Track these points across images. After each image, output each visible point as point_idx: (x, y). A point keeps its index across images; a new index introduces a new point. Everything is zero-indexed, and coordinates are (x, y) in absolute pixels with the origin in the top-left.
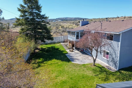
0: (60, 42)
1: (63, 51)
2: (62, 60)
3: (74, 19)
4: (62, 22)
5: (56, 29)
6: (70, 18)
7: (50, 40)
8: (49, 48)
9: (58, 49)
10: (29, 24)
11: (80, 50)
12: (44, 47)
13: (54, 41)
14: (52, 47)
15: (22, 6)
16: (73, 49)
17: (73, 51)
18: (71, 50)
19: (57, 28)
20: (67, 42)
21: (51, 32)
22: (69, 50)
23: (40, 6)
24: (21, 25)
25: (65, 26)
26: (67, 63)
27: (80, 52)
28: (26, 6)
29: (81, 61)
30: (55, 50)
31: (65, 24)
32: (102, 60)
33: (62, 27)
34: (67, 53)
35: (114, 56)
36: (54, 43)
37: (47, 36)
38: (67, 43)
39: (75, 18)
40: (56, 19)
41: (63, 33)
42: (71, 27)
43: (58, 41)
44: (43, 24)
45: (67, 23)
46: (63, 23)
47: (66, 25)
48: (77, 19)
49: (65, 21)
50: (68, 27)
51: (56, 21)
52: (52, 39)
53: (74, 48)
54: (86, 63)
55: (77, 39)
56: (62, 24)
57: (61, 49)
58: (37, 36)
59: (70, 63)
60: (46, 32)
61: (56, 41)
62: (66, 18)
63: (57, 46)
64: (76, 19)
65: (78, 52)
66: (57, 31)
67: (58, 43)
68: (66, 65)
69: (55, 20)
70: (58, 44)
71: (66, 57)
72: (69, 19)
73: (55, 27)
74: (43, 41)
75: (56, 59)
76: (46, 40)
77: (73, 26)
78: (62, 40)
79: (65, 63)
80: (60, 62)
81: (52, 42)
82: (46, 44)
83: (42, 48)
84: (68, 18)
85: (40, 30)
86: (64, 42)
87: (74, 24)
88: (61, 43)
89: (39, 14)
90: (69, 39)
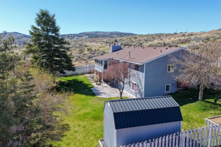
0: (84, 74)
1: (88, 85)
2: (86, 94)
3: (110, 35)
4: (89, 39)
5: (79, 53)
6: (103, 32)
7: (71, 70)
8: (70, 81)
9: (81, 82)
10: (45, 51)
11: (109, 83)
12: (63, 81)
13: (77, 71)
14: (74, 80)
15: (34, 28)
16: (101, 82)
17: (100, 85)
18: (98, 83)
19: (81, 51)
20: (93, 73)
21: (72, 61)
22: (95, 83)
23: (57, 27)
24: (33, 52)
25: (93, 49)
26: (92, 97)
27: (110, 85)
28: (39, 28)
29: (108, 95)
30: (78, 84)
31: (93, 44)
32: (131, 93)
33: (88, 50)
34: (93, 87)
35: (140, 87)
36: (77, 75)
37: (68, 66)
38: (93, 75)
39: (111, 32)
40: (80, 34)
41: (89, 60)
42: (102, 49)
43: (82, 71)
44: (62, 50)
45: (97, 43)
46: (90, 42)
47: (95, 45)
48: (114, 34)
49: (94, 39)
50: (98, 50)
51: (80, 38)
52: (74, 69)
53: (102, 80)
54: (113, 97)
55: (105, 69)
56: (88, 44)
57: (86, 82)
58: (54, 66)
59: (95, 97)
60: (66, 61)
61: (79, 72)
62: (96, 32)
63: (80, 78)
64: (112, 34)
65: (107, 85)
66: (81, 57)
67: (83, 74)
68: (90, 99)
69: (77, 36)
70: (82, 76)
71: (91, 91)
72: (101, 33)
73: (78, 49)
74: (62, 72)
75: (79, 93)
76: (65, 71)
77: (106, 48)
78: (88, 70)
79: (89, 97)
80: (83, 96)
81: (74, 73)
82: (66, 76)
83: (60, 82)
84: (99, 32)
85: (58, 59)
86: (90, 73)
87: (107, 45)
88: (86, 75)
89: (57, 39)
90: (96, 68)
